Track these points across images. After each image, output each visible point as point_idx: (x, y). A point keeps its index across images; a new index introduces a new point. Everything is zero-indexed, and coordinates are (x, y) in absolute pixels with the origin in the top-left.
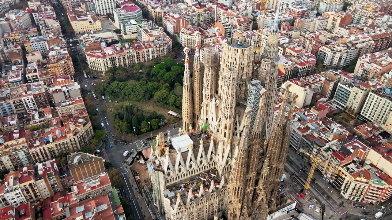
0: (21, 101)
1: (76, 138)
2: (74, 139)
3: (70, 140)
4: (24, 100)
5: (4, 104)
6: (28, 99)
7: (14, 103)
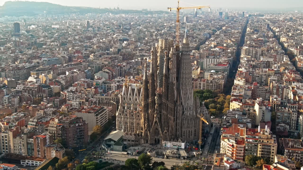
0: (111, 86)
1: (115, 98)
2: (114, 98)
3: (113, 98)
4: (112, 86)
5: (103, 85)
6: (114, 86)
7: (108, 86)
